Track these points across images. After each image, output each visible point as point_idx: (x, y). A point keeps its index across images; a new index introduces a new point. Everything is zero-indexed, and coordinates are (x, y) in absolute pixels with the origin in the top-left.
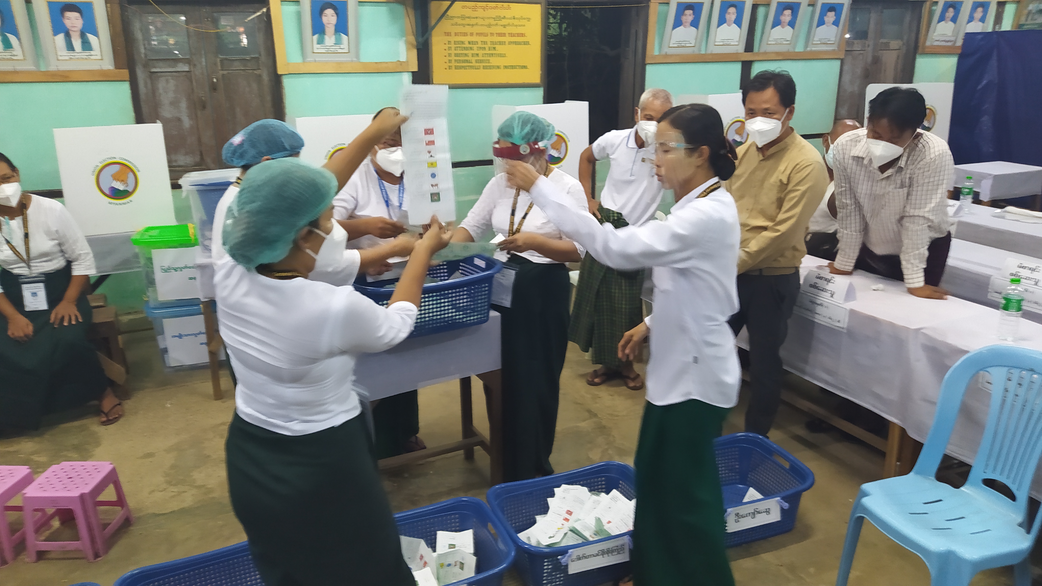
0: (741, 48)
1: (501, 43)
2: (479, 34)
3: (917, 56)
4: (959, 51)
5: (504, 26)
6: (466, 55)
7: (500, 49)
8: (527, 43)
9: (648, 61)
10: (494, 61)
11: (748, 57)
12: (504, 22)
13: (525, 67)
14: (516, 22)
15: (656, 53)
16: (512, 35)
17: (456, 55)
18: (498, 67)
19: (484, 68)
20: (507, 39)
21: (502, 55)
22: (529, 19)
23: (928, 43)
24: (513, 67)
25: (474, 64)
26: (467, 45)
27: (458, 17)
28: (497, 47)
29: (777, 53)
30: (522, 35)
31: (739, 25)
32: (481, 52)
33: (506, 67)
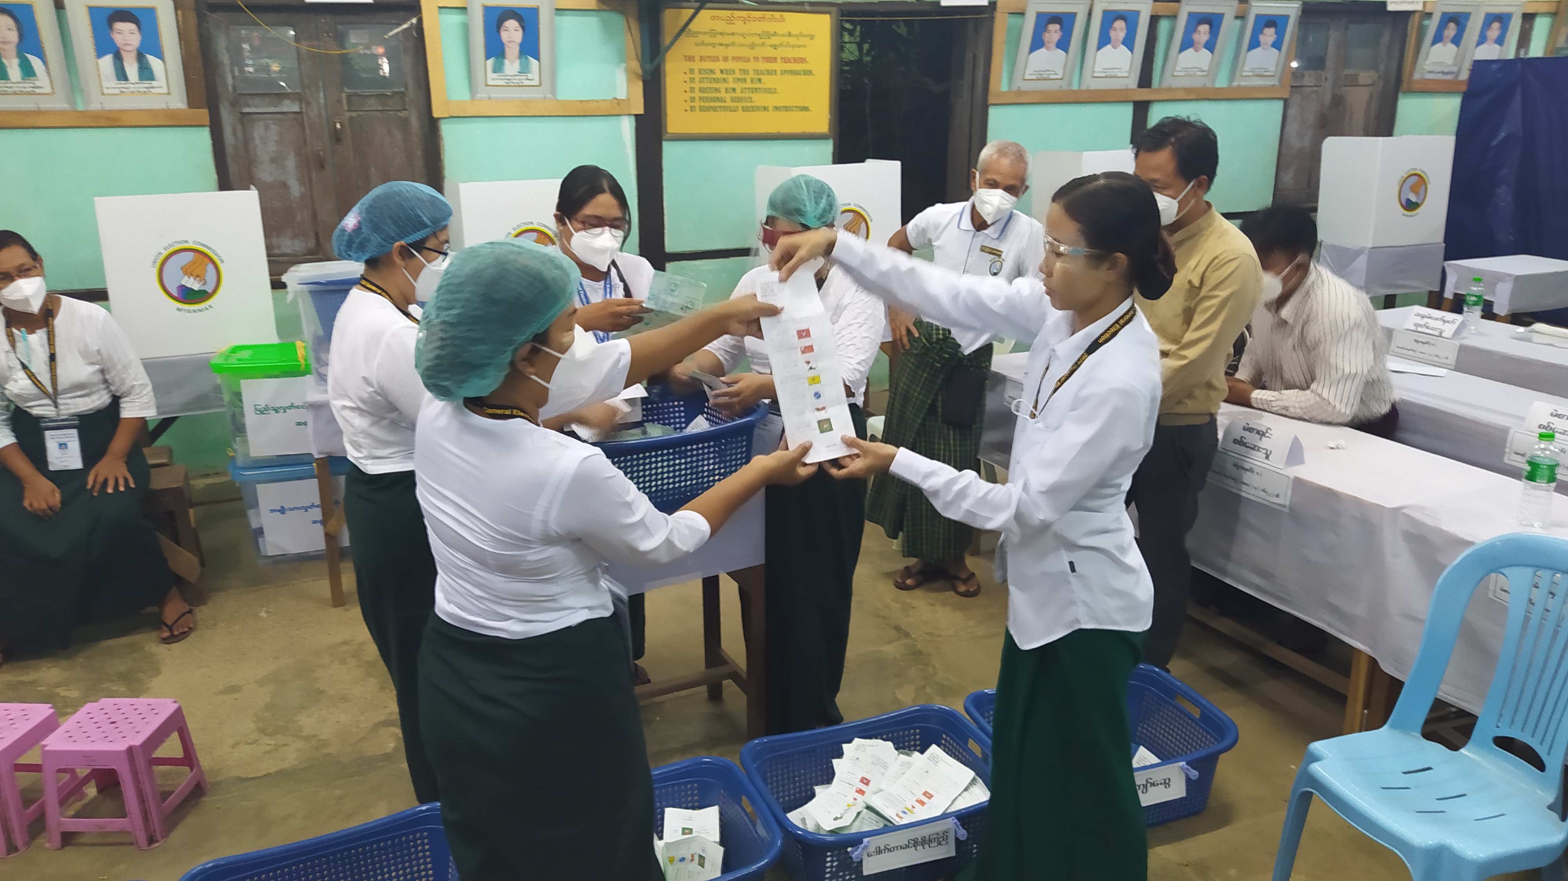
0: (1132, 82)
1: (770, 72)
2: (736, 59)
3: (1400, 95)
4: (1464, 88)
5: (775, 47)
6: (717, 90)
7: (768, 81)
8: (808, 73)
9: (991, 100)
10: (759, 99)
11: (1144, 95)
12: (775, 40)
13: (806, 109)
14: (792, 41)
15: (1004, 88)
16: (786, 60)
17: (702, 90)
18: (766, 109)
19: (744, 109)
20: (779, 66)
21: (771, 91)
22: (812, 37)
23: (1417, 76)
24: (787, 108)
25: (729, 104)
26: (718, 75)
27: (705, 33)
28: (764, 78)
29: (1188, 90)
30: (802, 60)
31: (1131, 49)
32: (739, 86)
33: (776, 108)
